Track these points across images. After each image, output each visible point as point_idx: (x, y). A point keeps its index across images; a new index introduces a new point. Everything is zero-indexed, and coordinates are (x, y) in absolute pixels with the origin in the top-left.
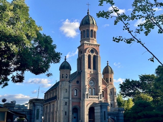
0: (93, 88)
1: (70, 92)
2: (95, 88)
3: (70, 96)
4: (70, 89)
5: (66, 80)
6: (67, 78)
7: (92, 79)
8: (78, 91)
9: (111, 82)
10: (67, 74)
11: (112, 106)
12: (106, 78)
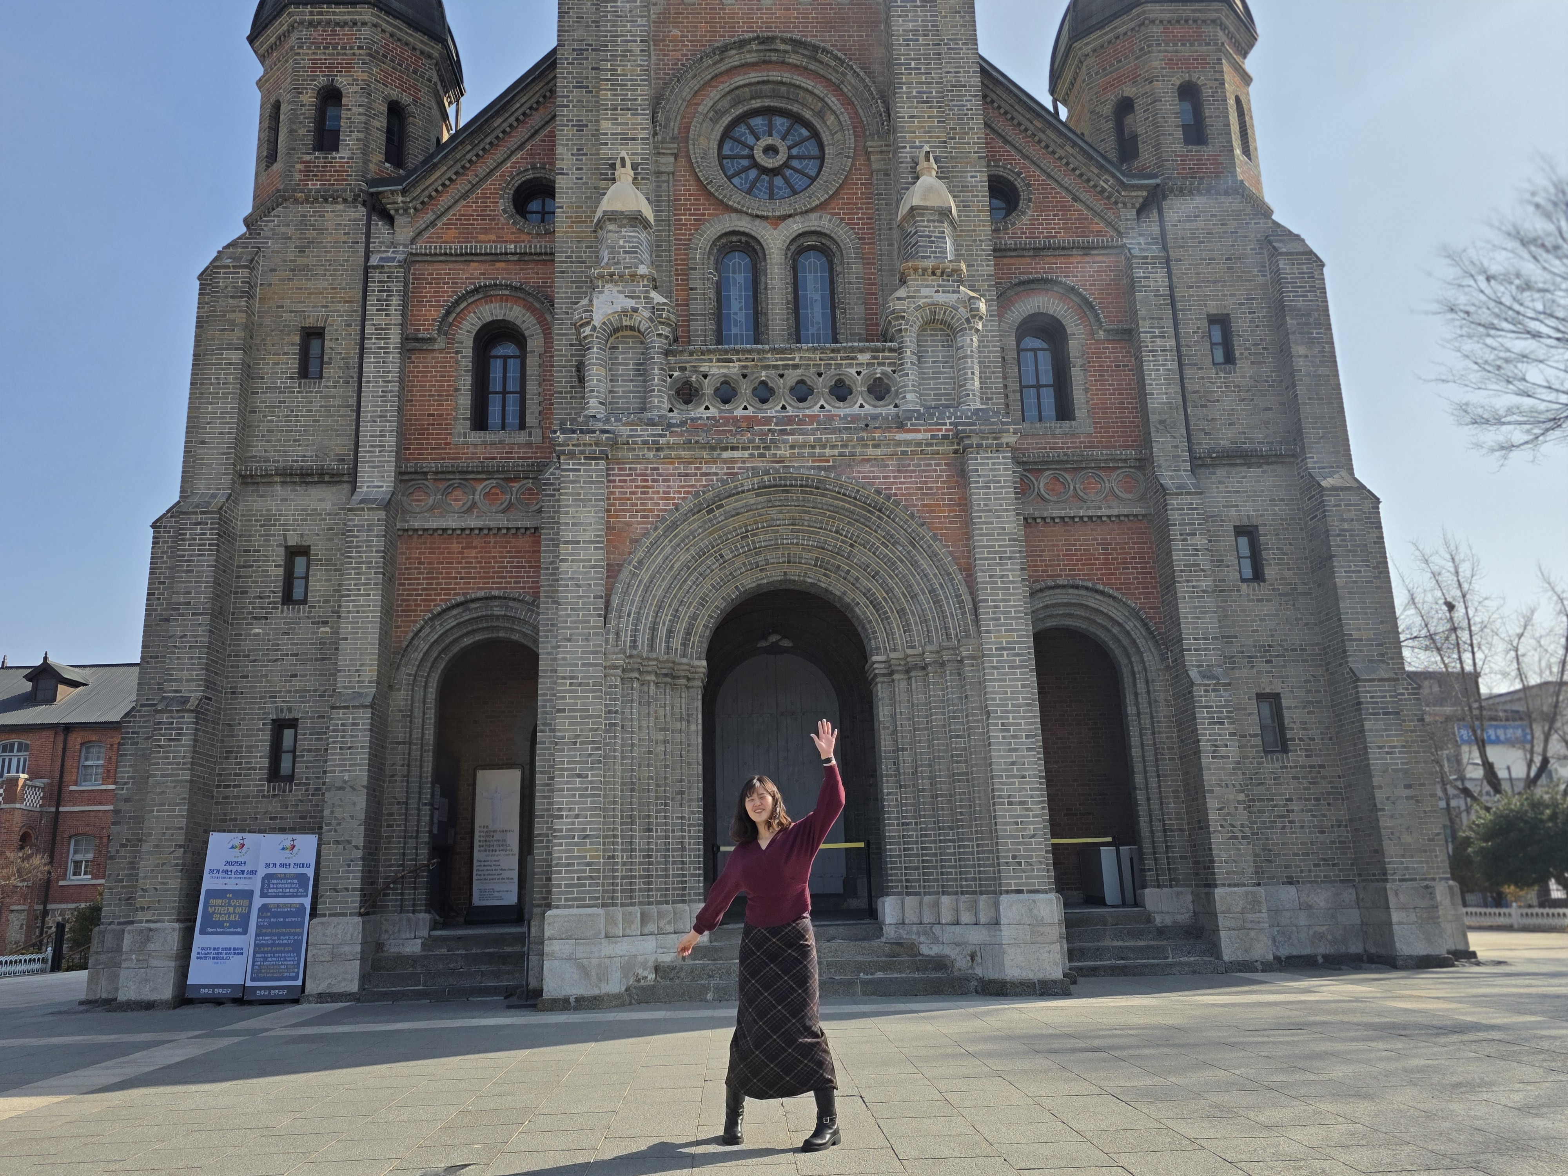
0: (796, 226)
1: (368, 369)
2: (843, 234)
3: (367, 431)
4: (376, 319)
5: (314, 185)
6: (343, 153)
7: (775, 75)
8: (535, 343)
9: (1207, 151)
10: (341, 81)
11: (1270, 572)
12: (1111, 98)
